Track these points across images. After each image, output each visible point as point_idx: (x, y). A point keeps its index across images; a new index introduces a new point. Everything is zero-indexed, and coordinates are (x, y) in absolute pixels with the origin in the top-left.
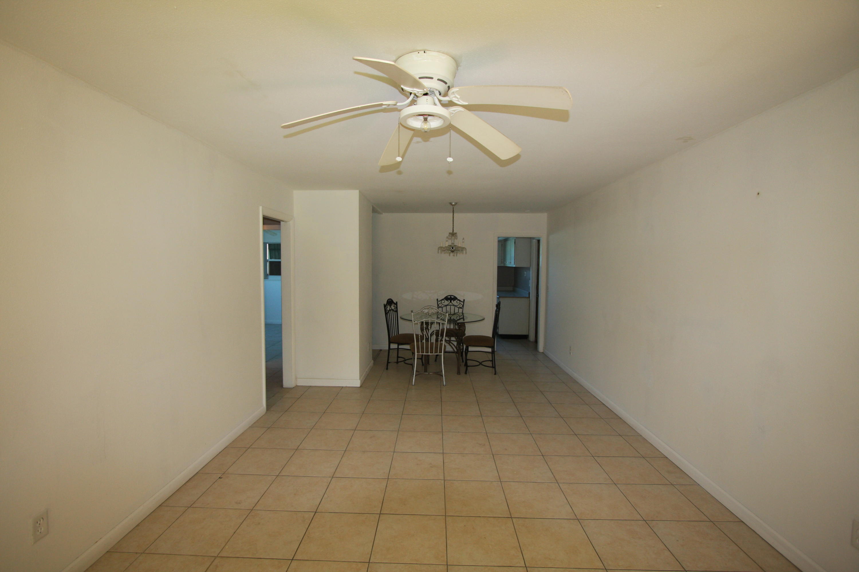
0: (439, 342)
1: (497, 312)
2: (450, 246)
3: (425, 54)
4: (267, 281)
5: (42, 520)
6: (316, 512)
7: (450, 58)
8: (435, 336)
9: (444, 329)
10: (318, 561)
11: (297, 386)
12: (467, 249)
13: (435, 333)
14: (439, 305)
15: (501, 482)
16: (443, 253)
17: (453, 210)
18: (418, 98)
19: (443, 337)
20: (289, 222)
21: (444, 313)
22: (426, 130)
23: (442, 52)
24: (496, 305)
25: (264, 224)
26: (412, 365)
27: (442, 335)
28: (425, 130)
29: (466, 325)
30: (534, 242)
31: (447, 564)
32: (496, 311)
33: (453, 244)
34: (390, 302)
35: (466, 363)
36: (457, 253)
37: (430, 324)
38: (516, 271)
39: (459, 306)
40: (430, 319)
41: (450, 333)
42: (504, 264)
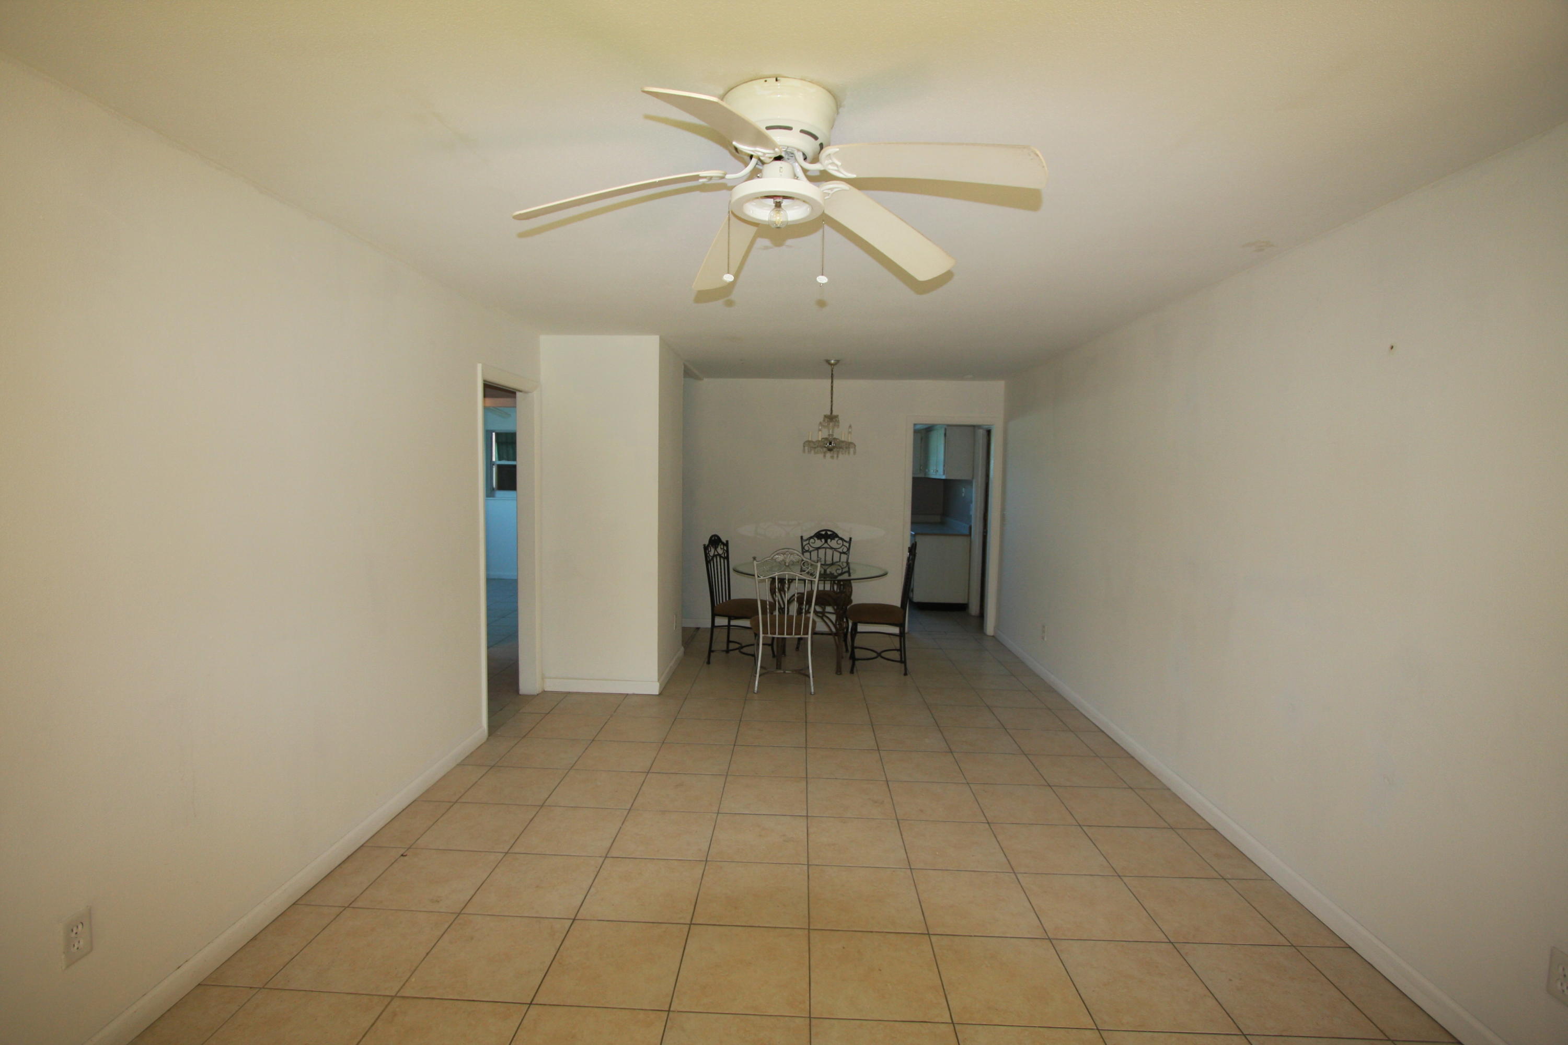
0: (803, 615)
1: (910, 562)
2: (826, 439)
3: (778, 84)
4: (492, 501)
5: (80, 926)
6: (574, 920)
7: (824, 91)
8: (795, 603)
9: (813, 591)
10: (577, 1008)
11: (544, 691)
12: (856, 444)
13: (796, 599)
14: (804, 548)
15: (911, 869)
16: (813, 452)
17: (832, 374)
18: (765, 165)
19: (810, 606)
20: (531, 392)
21: (814, 562)
22: (779, 226)
23: (809, 80)
24: (909, 548)
25: (485, 396)
26: (754, 656)
27: (809, 602)
28: (776, 225)
29: (855, 585)
30: (981, 433)
31: (810, 1016)
32: (909, 559)
33: (832, 435)
34: (715, 541)
35: (853, 653)
36: (838, 452)
37: (787, 582)
38: (948, 486)
39: (840, 550)
40: (787, 573)
41: (823, 600)
42: (925, 474)
